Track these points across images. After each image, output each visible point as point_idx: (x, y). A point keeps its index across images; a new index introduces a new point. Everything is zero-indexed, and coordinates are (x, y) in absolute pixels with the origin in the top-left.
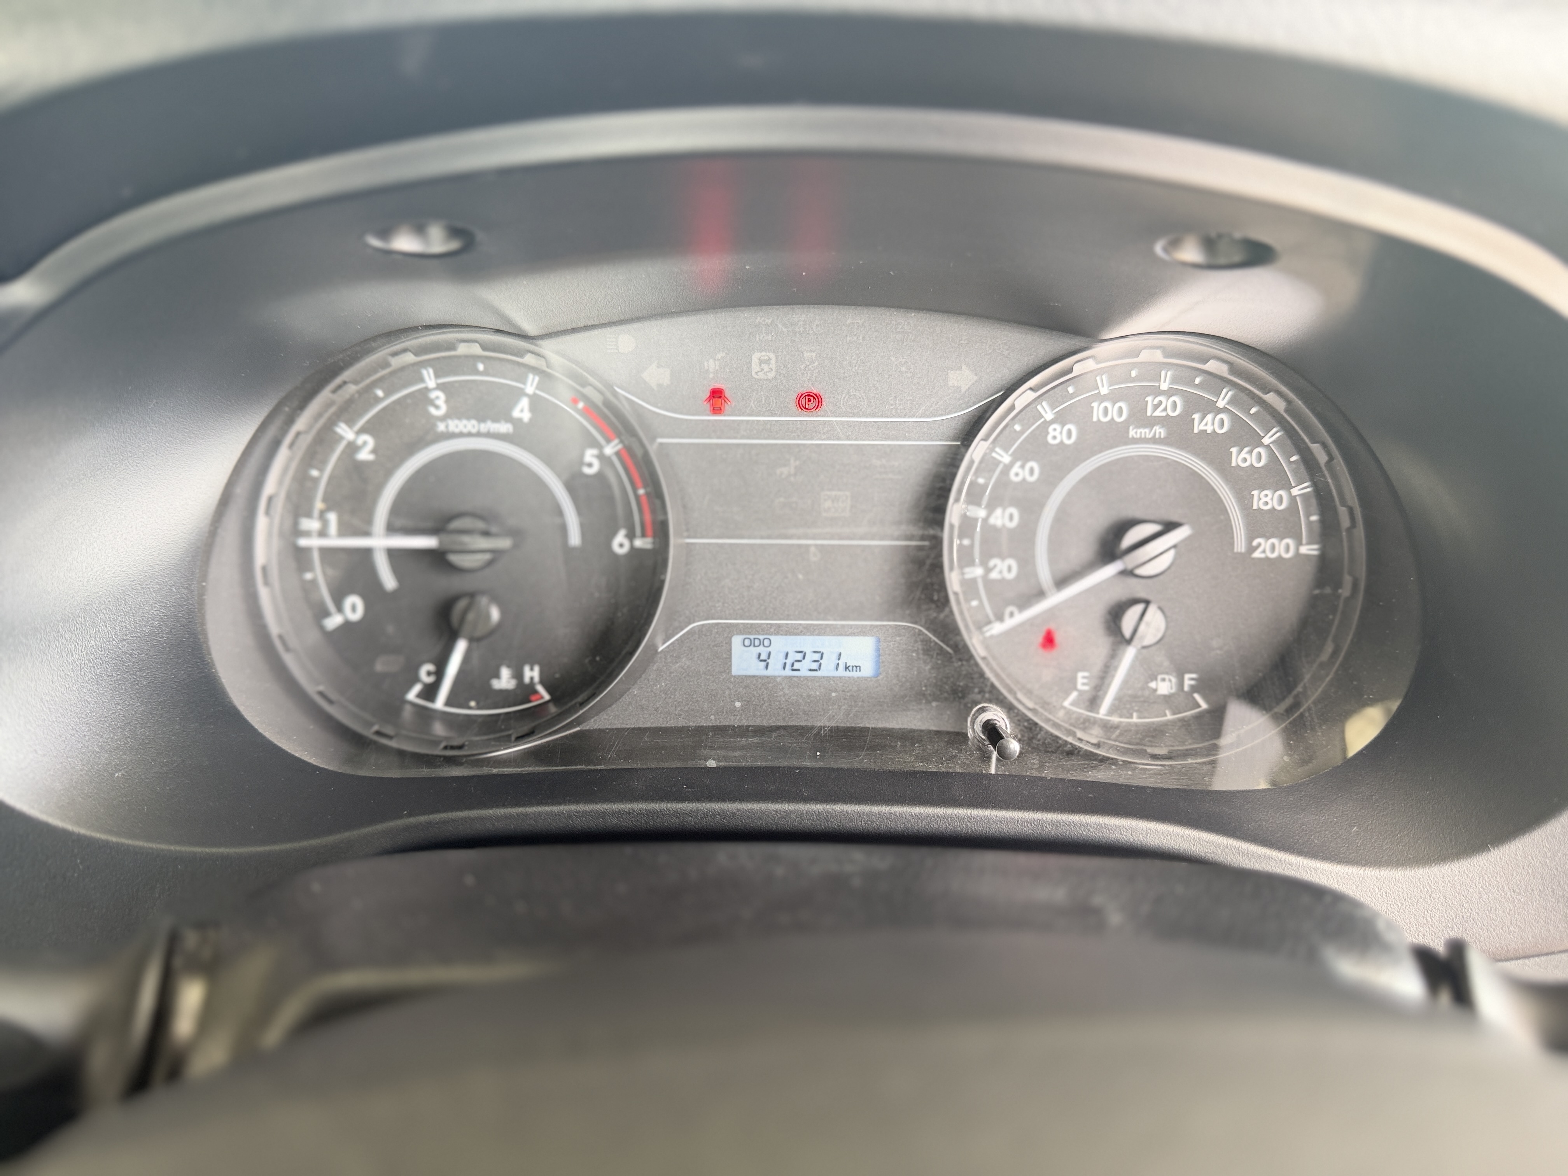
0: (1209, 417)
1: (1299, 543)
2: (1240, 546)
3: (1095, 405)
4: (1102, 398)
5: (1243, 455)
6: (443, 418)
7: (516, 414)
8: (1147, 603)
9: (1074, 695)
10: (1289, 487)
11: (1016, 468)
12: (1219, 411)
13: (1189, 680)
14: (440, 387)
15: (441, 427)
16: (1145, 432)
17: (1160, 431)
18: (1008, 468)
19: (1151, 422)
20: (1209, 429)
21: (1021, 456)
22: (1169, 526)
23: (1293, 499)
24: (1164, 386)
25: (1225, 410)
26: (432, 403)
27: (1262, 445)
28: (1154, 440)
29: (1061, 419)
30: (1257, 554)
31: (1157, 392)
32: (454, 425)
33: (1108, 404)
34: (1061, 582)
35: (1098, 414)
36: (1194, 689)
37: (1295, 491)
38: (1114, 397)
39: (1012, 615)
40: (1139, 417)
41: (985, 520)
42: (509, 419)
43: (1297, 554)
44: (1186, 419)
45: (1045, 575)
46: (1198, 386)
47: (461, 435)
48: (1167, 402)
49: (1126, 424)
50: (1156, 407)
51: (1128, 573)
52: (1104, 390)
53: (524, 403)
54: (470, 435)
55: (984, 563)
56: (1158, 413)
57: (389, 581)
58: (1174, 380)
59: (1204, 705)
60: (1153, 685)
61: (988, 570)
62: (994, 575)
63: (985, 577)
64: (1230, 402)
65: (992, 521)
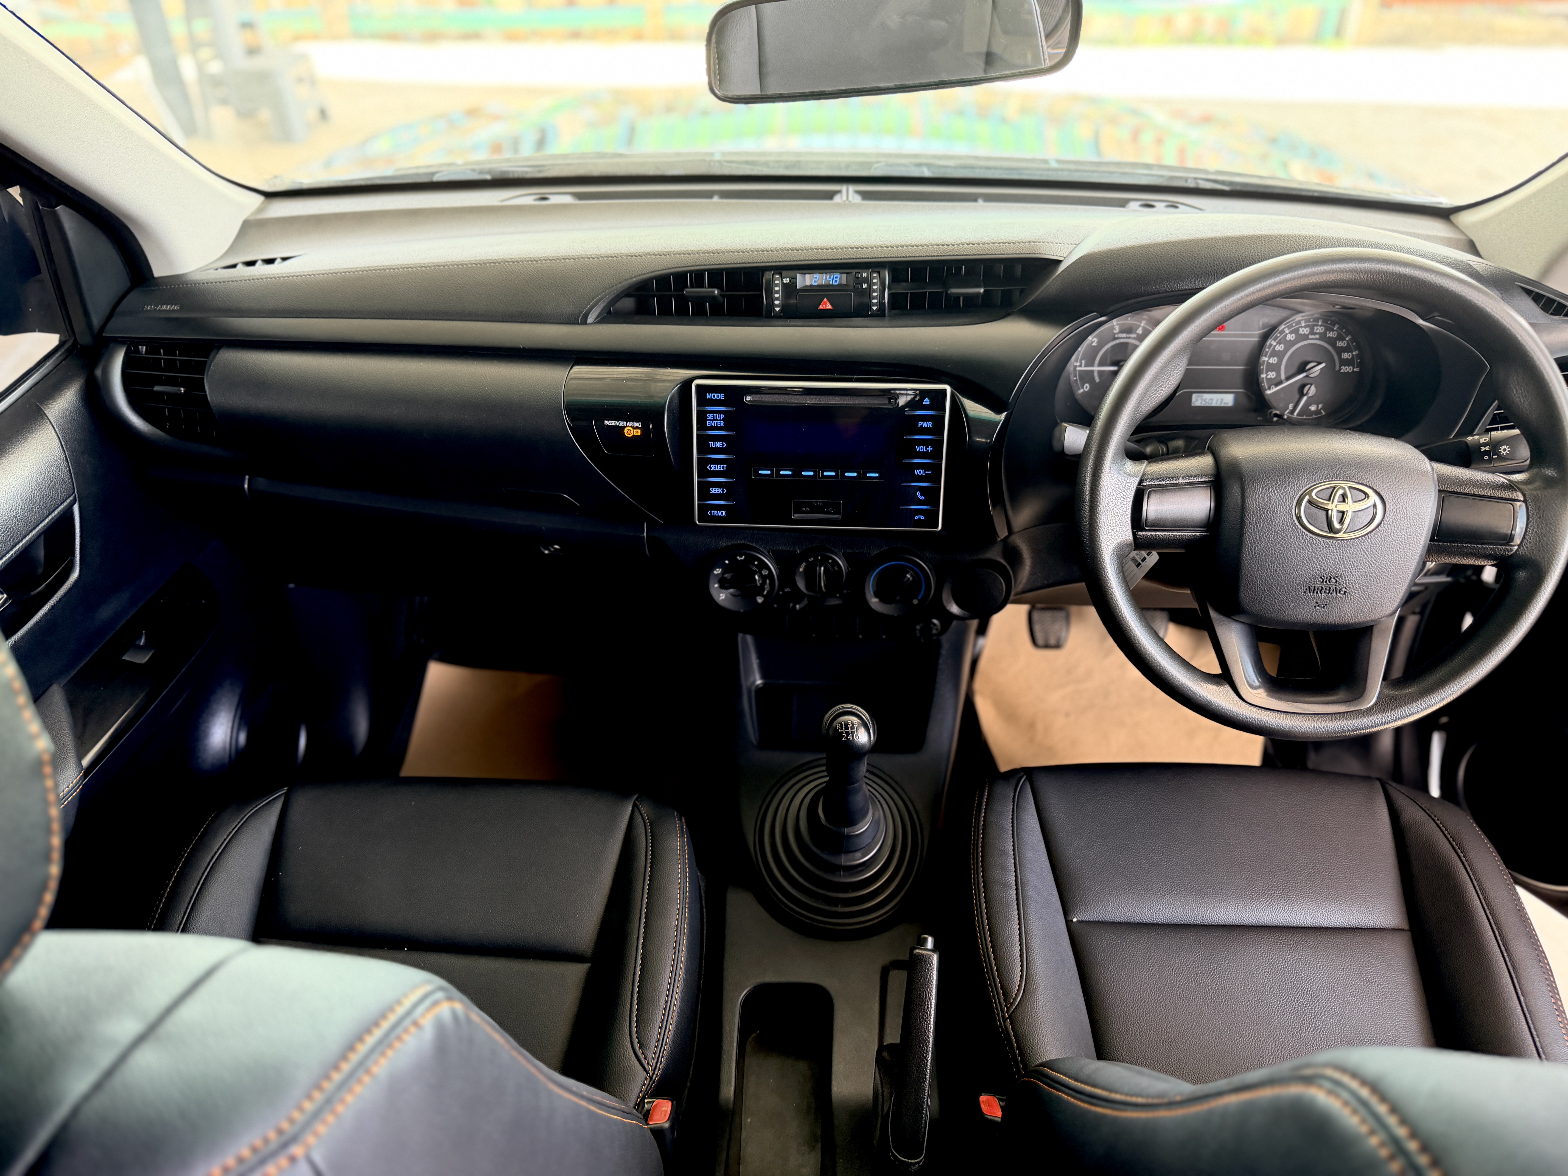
0: (1331, 333)
1: (1354, 368)
2: (1337, 368)
3: (1300, 329)
4: (1302, 327)
5: (1340, 343)
6: (1117, 333)
7: (1138, 332)
8: (1311, 385)
9: (1288, 411)
10: (1352, 352)
11: (1277, 346)
12: (1333, 331)
13: (1320, 406)
14: (1117, 325)
15: (1116, 336)
16: (1313, 337)
17: (1317, 336)
18: (1275, 346)
19: (1315, 334)
20: (1331, 336)
21: (1279, 343)
22: (1319, 363)
23: (1353, 355)
24: (1320, 324)
25: (1336, 330)
26: (1115, 329)
27: (1345, 340)
28: (1316, 339)
29: (1291, 333)
30: (1342, 371)
31: (1317, 325)
32: (1121, 335)
33: (1303, 329)
34: (1288, 379)
35: (1301, 331)
36: (1321, 409)
37: (1354, 353)
38: (1305, 327)
39: (1273, 388)
40: (1312, 332)
41: (1268, 361)
42: (1135, 333)
43: (1353, 371)
44: (1325, 334)
45: (1283, 377)
46: (1329, 324)
47: (1122, 338)
48: (1320, 328)
49: (1308, 335)
50: (1317, 329)
51: (1307, 376)
52: (1303, 325)
53: (1140, 329)
54: (1124, 338)
55: (1266, 373)
56: (1318, 331)
57: (1097, 380)
58: (1322, 322)
59: (1324, 413)
60: (1310, 408)
61: (1267, 375)
62: (1269, 377)
63: (1266, 377)
64: (1338, 328)
65: (1269, 361)
